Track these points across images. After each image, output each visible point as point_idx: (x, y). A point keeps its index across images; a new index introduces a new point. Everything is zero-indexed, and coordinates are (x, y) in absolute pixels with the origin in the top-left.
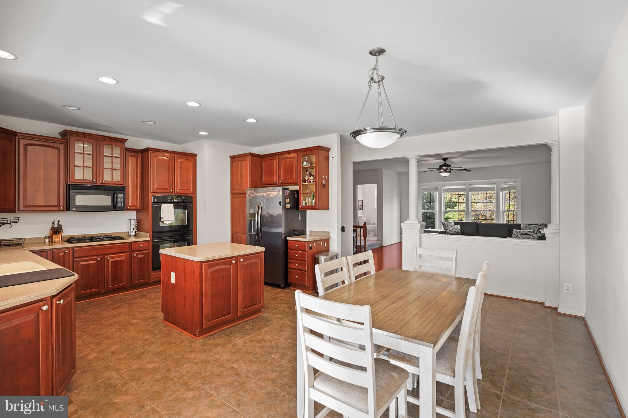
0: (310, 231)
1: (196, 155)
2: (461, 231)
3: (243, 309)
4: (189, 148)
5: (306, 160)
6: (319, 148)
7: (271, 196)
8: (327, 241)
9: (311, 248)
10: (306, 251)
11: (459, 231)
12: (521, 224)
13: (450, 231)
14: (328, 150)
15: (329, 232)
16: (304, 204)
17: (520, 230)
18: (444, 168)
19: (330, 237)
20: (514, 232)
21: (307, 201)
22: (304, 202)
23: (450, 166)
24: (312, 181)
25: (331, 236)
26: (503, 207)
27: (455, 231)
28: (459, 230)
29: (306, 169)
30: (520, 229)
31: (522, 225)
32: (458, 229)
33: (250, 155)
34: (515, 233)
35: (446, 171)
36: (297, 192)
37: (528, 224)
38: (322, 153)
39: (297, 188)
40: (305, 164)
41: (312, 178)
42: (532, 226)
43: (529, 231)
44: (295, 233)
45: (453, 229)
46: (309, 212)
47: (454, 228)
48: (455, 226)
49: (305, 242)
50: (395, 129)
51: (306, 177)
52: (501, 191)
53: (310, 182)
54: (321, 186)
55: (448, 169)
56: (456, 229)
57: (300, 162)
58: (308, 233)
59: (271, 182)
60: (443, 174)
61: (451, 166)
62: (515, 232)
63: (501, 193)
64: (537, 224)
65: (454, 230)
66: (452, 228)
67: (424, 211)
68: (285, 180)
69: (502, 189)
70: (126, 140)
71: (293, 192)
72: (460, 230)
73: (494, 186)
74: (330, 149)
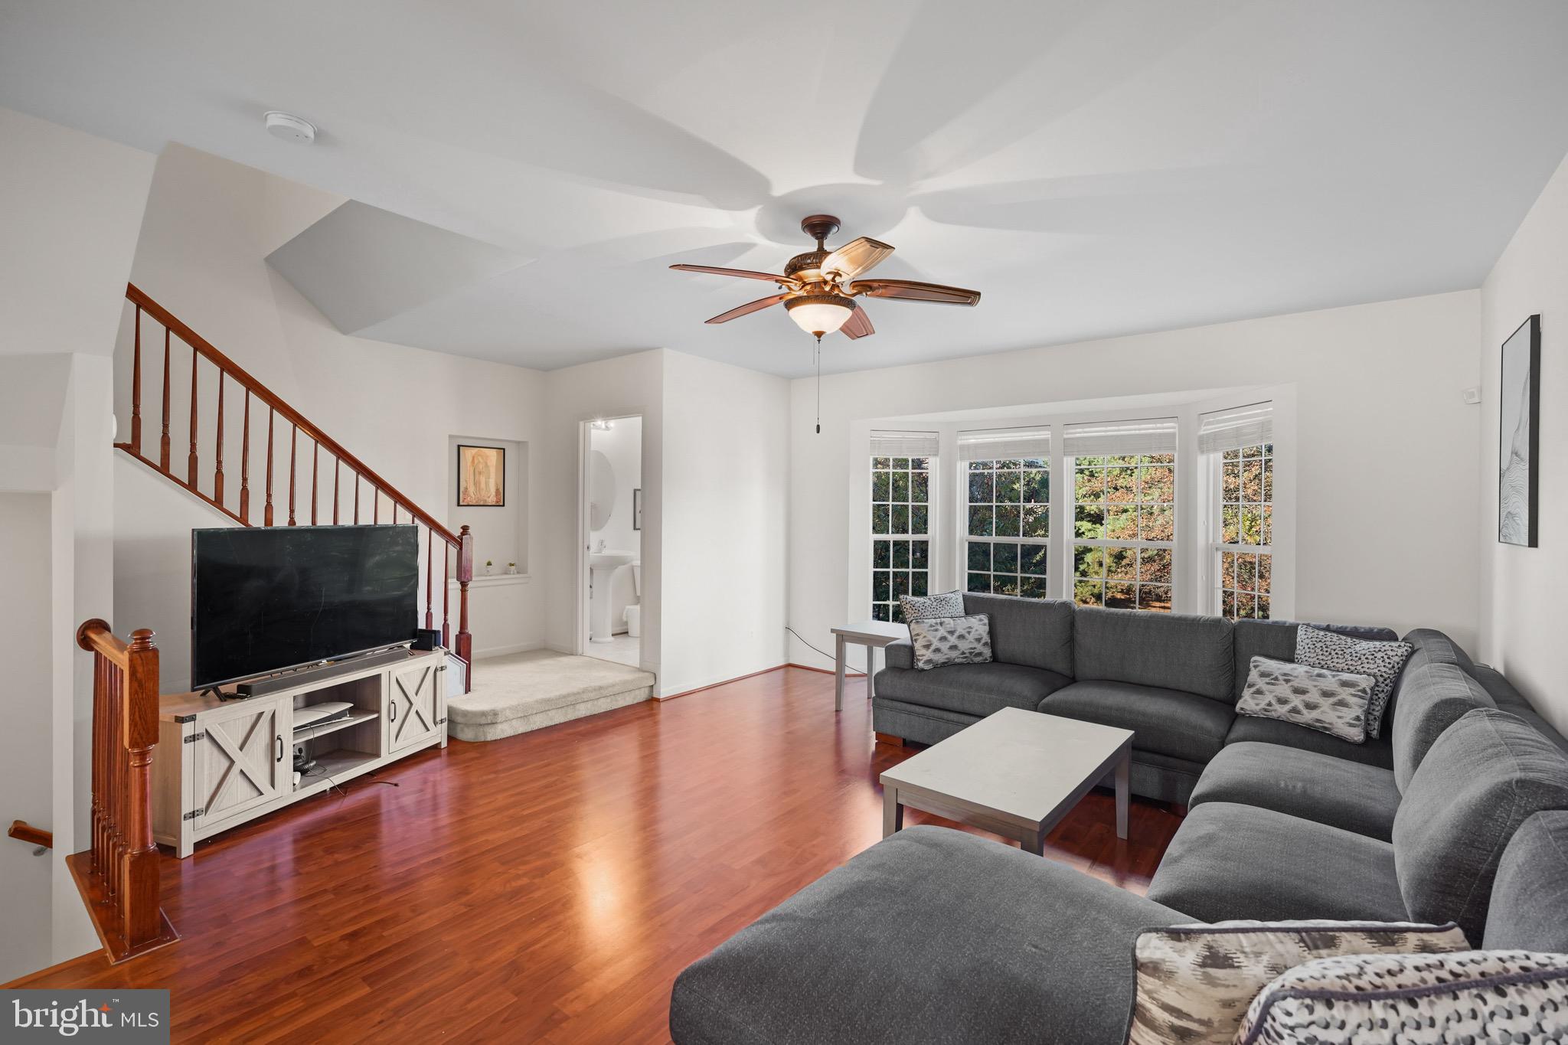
2: (993, 645)
11: (975, 645)
12: (1294, 628)
13: (927, 647)
17: (1288, 667)
20: (1253, 675)
27: (954, 647)
28: (978, 640)
30: (1291, 660)
31: (1300, 632)
32: (971, 637)
34: (1261, 683)
37: (1340, 632)
42: (1364, 646)
43: (1346, 676)
45: (943, 639)
47: (952, 633)
48: (962, 619)
52: (1202, 452)
56: (961, 637)
62: (1263, 675)
63: (1201, 460)
64: (1389, 636)
65: (953, 640)
66: (942, 632)
69: (1204, 446)
72: (986, 638)
73: (1170, 426)
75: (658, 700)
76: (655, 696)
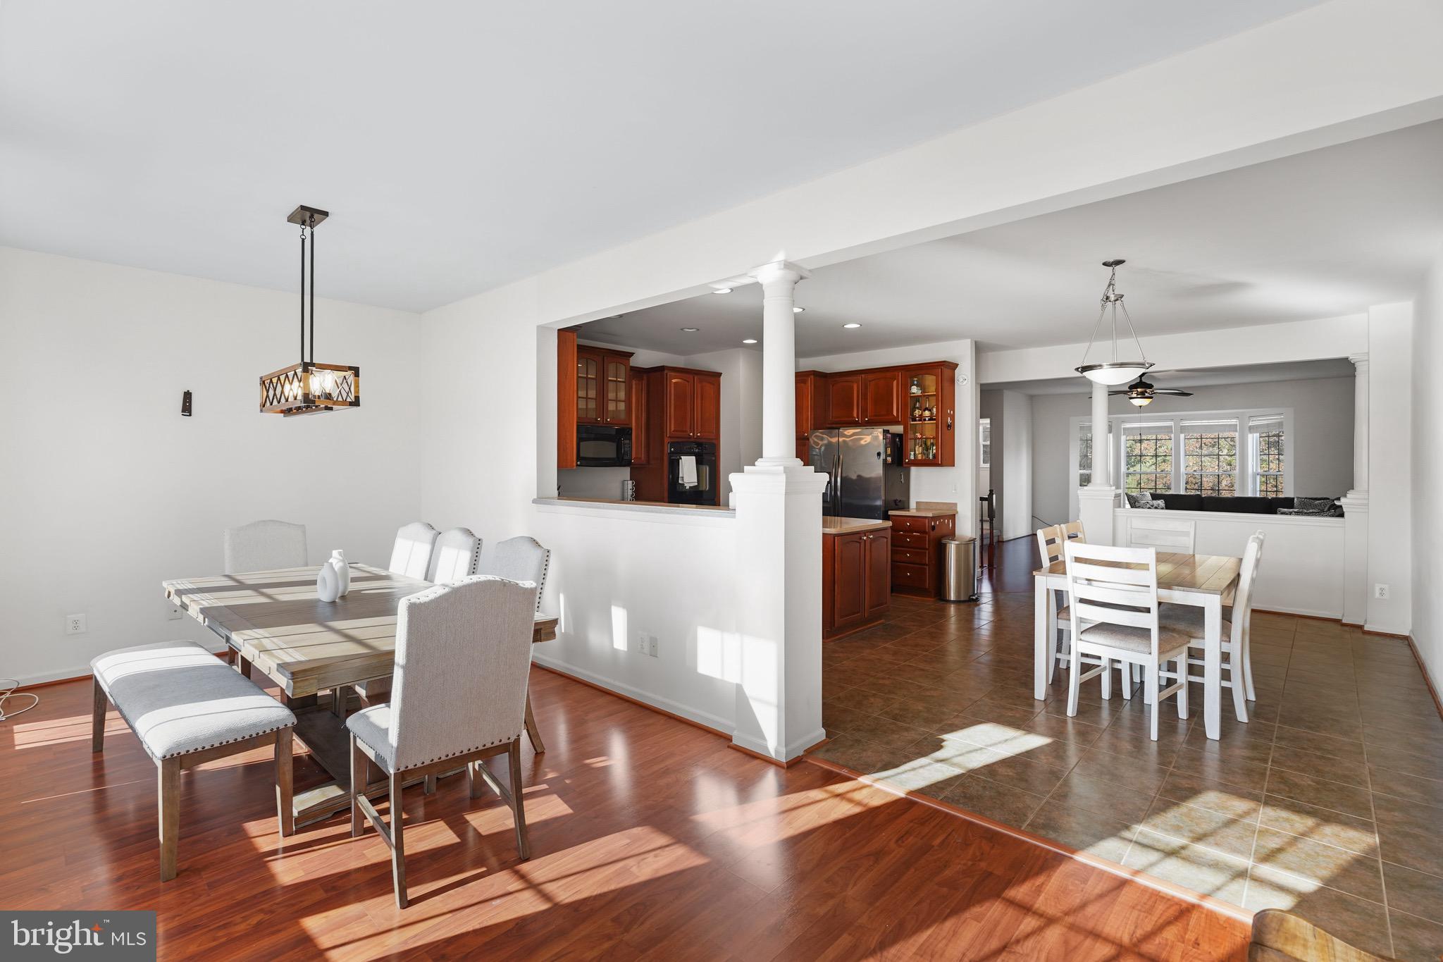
0: (917, 503)
1: (719, 375)
3: (871, 609)
4: (705, 361)
5: (915, 383)
6: (944, 365)
7: (863, 442)
8: (953, 517)
9: (933, 528)
10: (925, 532)
12: (1294, 498)
14: (953, 366)
15: (956, 504)
16: (912, 457)
17: (1291, 510)
18: (1139, 390)
19: (957, 512)
21: (916, 452)
22: (912, 453)
23: (1151, 386)
24: (927, 419)
25: (958, 510)
26: (1253, 466)
29: (917, 398)
30: (1292, 508)
31: (1296, 499)
33: (814, 374)
35: (1142, 395)
36: (900, 436)
37: (1309, 499)
38: (947, 372)
39: (899, 429)
40: (914, 390)
41: (927, 413)
42: (1318, 502)
44: (896, 505)
46: (914, 470)
48: (1154, 502)
49: (926, 517)
50: (1143, 364)
51: (917, 413)
52: (1251, 433)
53: (925, 420)
54: (945, 428)
55: (1146, 392)
57: (906, 388)
58: (913, 505)
59: (846, 419)
60: (1138, 402)
61: (1153, 386)
63: (1250, 436)
64: (1329, 499)
67: (1082, 471)
68: (876, 416)
69: (1252, 429)
70: (632, 354)
71: (895, 435)
73: (1234, 422)
74: (957, 365)
75: (1003, 542)
76: (1000, 540)
